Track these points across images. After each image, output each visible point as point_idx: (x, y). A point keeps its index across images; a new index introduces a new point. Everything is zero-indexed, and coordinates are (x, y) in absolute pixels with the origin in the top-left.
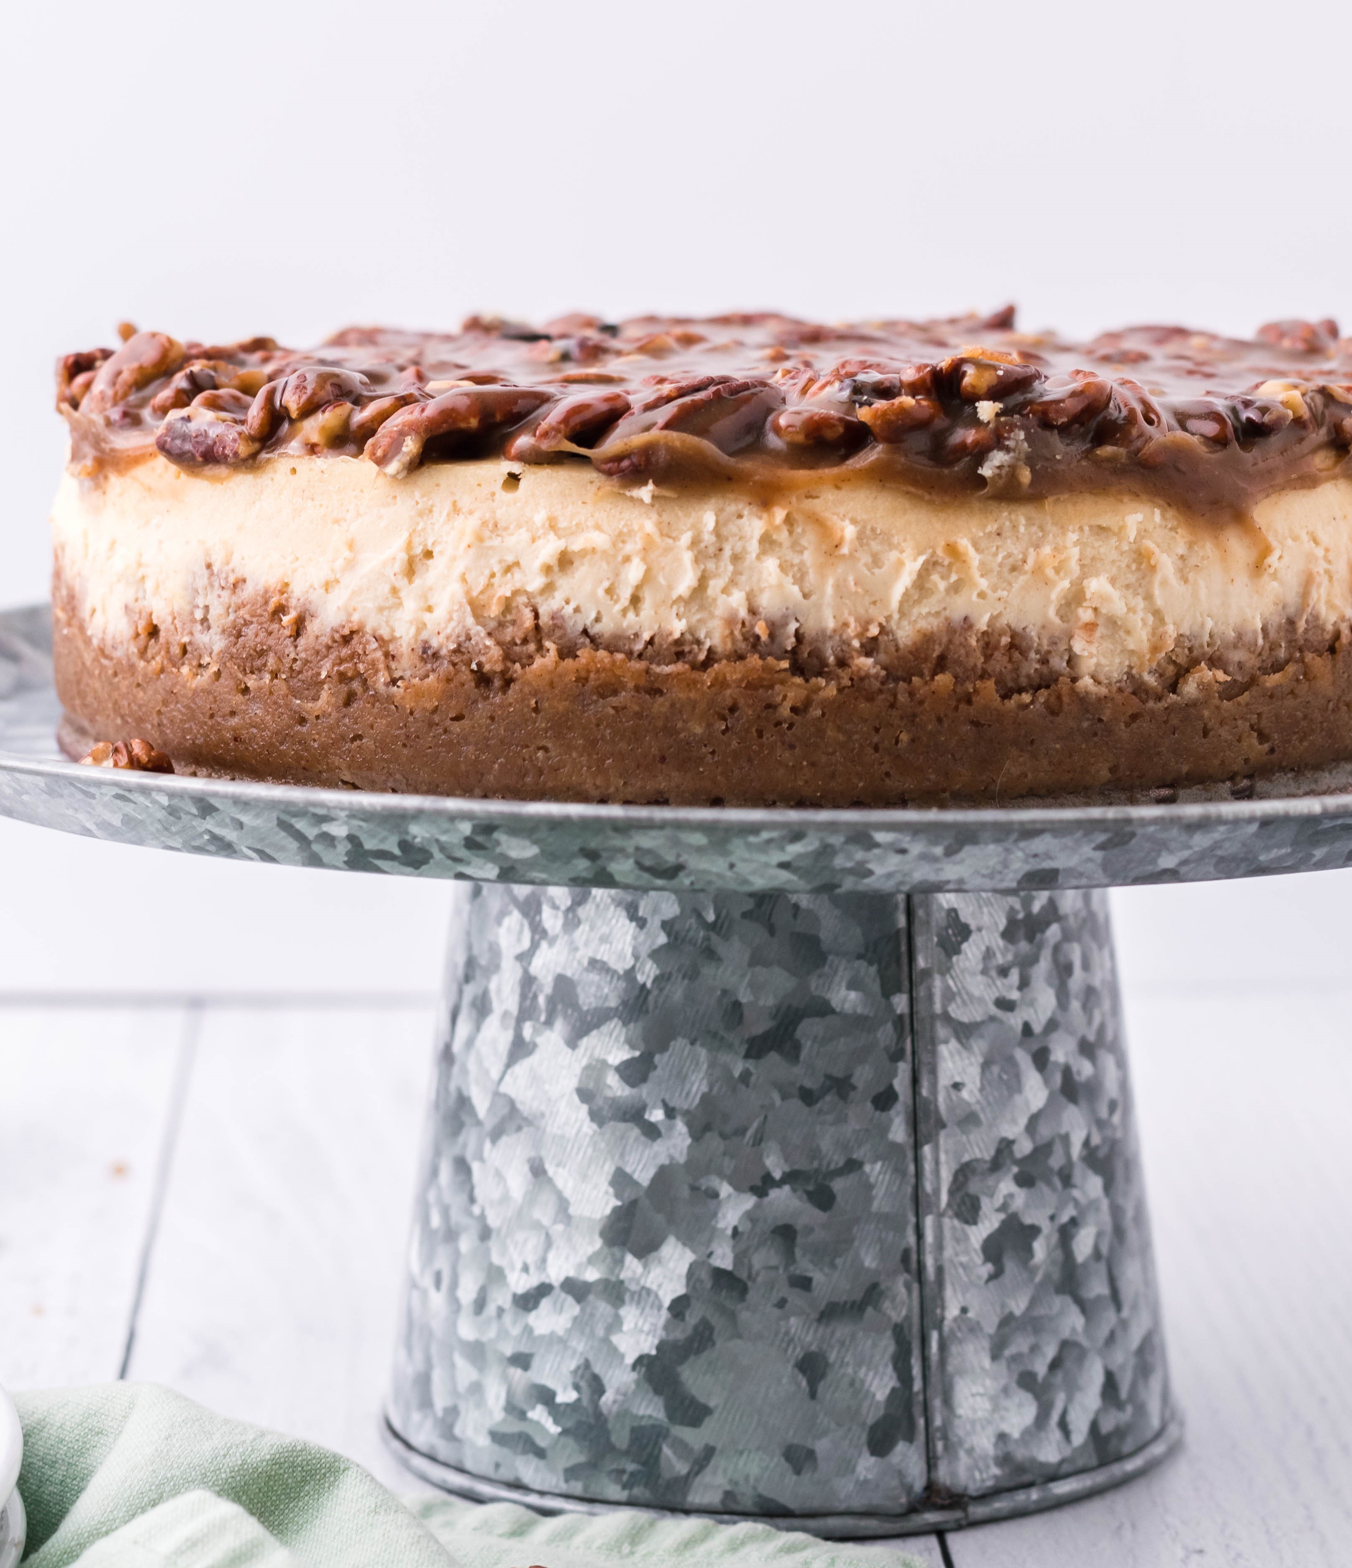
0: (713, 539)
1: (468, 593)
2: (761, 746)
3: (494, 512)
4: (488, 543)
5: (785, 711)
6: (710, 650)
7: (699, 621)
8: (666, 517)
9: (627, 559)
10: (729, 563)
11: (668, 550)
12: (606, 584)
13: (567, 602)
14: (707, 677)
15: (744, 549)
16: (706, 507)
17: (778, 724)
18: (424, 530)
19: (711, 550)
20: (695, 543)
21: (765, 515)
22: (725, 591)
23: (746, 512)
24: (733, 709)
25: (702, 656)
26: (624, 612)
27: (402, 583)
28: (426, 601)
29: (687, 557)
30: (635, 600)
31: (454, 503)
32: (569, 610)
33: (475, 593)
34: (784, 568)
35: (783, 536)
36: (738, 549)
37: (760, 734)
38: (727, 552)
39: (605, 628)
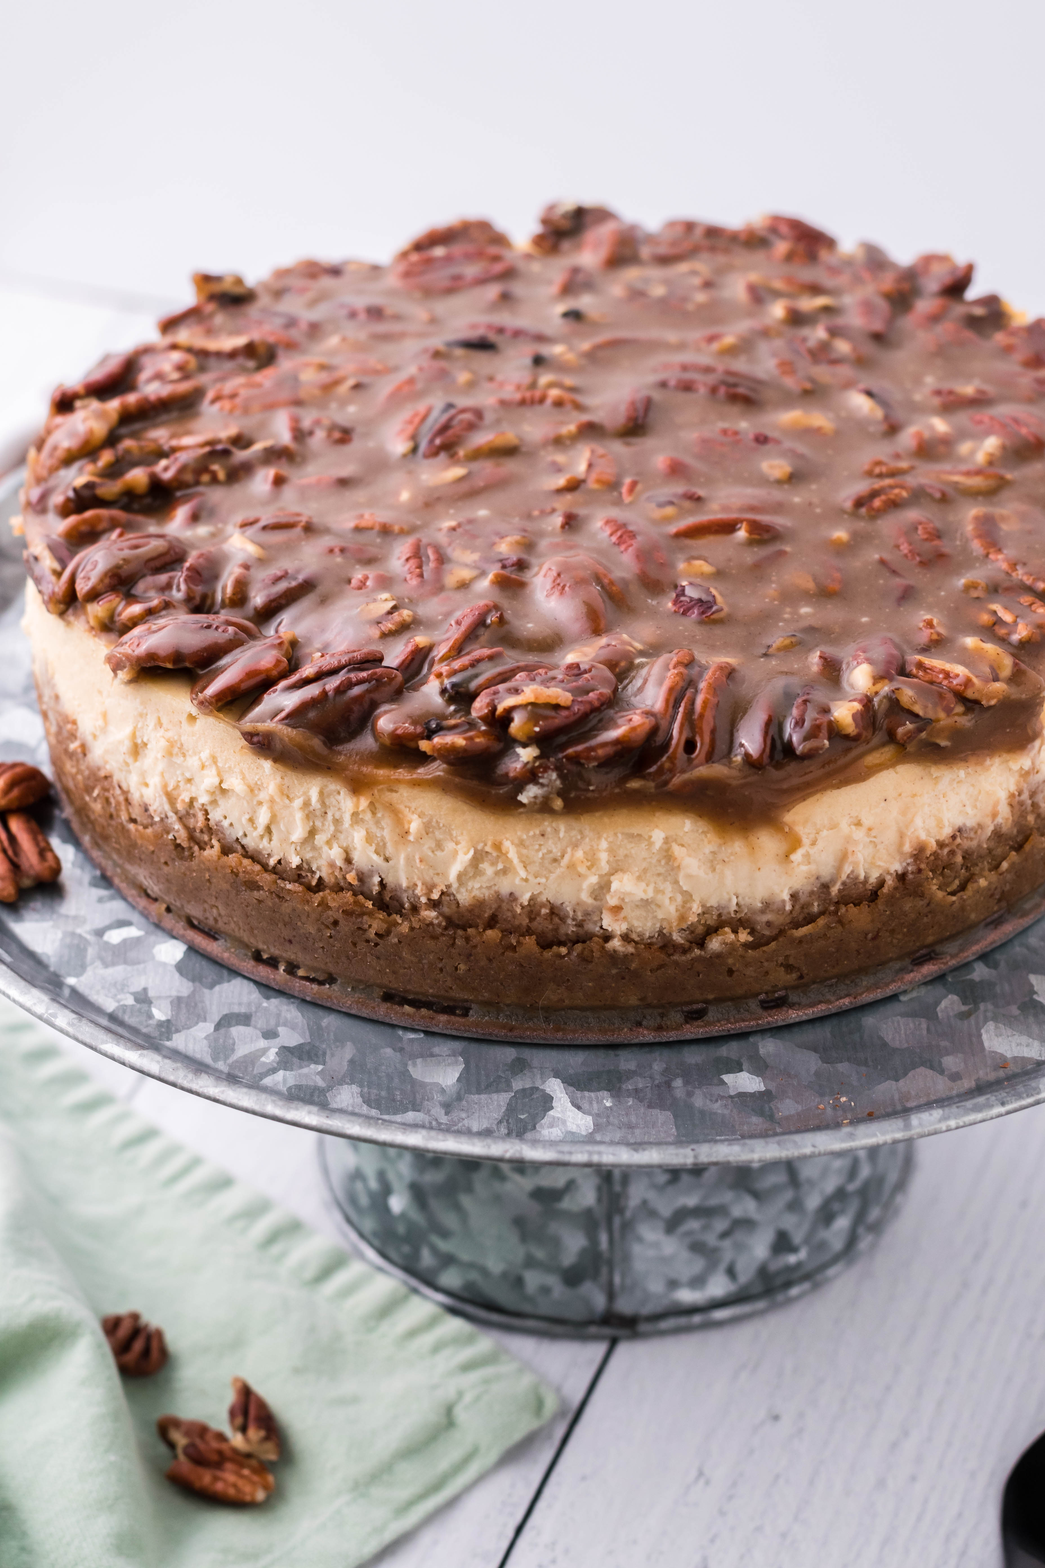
0: (319, 806)
1: (165, 786)
2: (356, 953)
3: (180, 736)
4: (175, 759)
5: (371, 934)
6: (320, 878)
7: (312, 857)
8: (287, 781)
9: (260, 803)
10: (331, 824)
11: (286, 807)
12: (247, 816)
13: (225, 817)
14: (317, 898)
15: (341, 817)
16: (314, 782)
17: (368, 941)
18: (142, 728)
19: (318, 813)
20: (307, 804)
21: (355, 799)
22: (329, 843)
23: (342, 793)
24: (336, 923)
25: (314, 883)
26: (262, 837)
27: (130, 760)
28: (144, 778)
29: (299, 816)
30: (268, 830)
31: (159, 719)
32: (226, 823)
33: (170, 788)
34: (369, 838)
35: (368, 816)
36: (337, 816)
37: (355, 944)
38: (330, 816)
39: (250, 842)
